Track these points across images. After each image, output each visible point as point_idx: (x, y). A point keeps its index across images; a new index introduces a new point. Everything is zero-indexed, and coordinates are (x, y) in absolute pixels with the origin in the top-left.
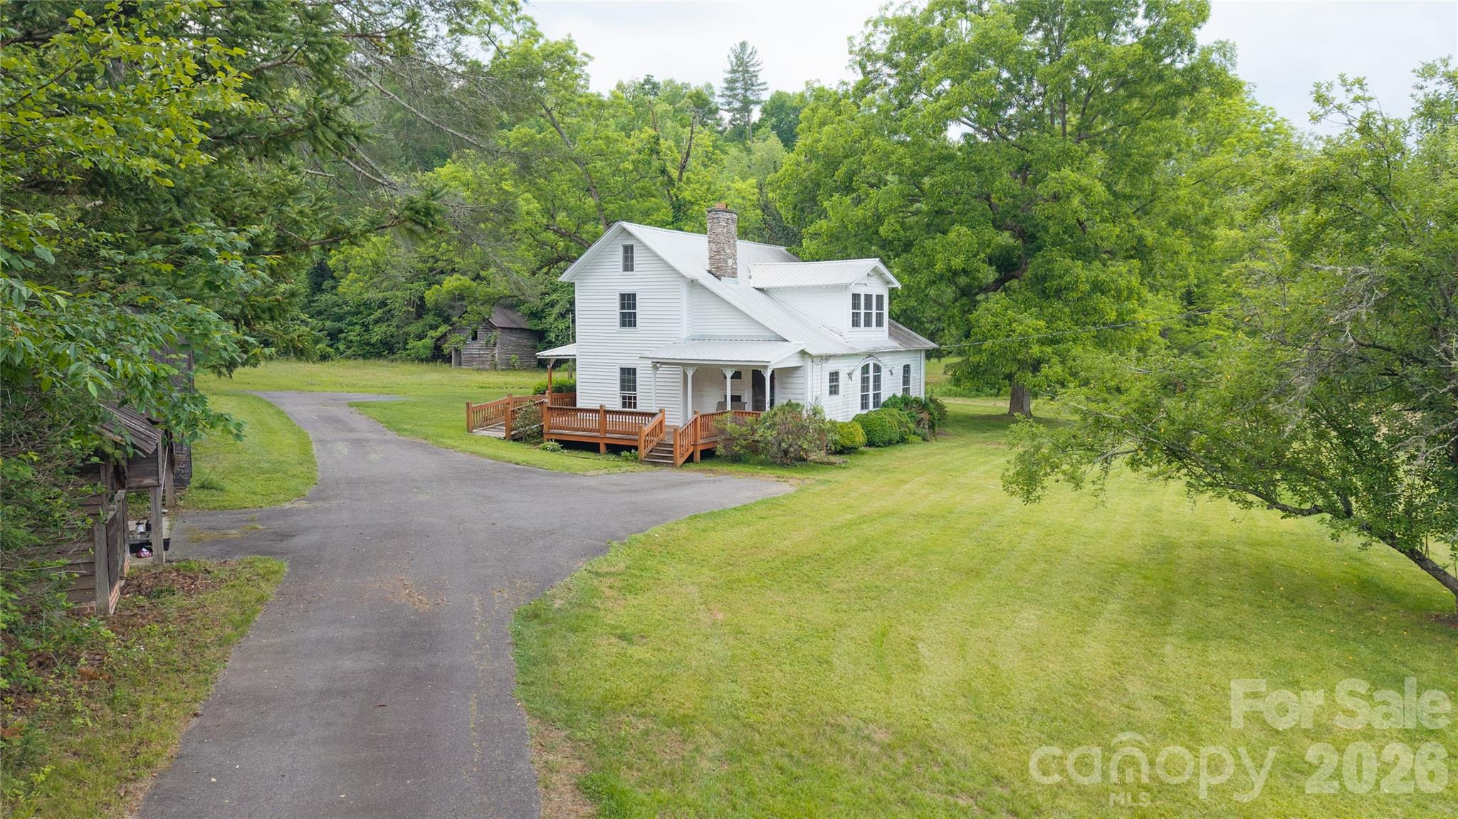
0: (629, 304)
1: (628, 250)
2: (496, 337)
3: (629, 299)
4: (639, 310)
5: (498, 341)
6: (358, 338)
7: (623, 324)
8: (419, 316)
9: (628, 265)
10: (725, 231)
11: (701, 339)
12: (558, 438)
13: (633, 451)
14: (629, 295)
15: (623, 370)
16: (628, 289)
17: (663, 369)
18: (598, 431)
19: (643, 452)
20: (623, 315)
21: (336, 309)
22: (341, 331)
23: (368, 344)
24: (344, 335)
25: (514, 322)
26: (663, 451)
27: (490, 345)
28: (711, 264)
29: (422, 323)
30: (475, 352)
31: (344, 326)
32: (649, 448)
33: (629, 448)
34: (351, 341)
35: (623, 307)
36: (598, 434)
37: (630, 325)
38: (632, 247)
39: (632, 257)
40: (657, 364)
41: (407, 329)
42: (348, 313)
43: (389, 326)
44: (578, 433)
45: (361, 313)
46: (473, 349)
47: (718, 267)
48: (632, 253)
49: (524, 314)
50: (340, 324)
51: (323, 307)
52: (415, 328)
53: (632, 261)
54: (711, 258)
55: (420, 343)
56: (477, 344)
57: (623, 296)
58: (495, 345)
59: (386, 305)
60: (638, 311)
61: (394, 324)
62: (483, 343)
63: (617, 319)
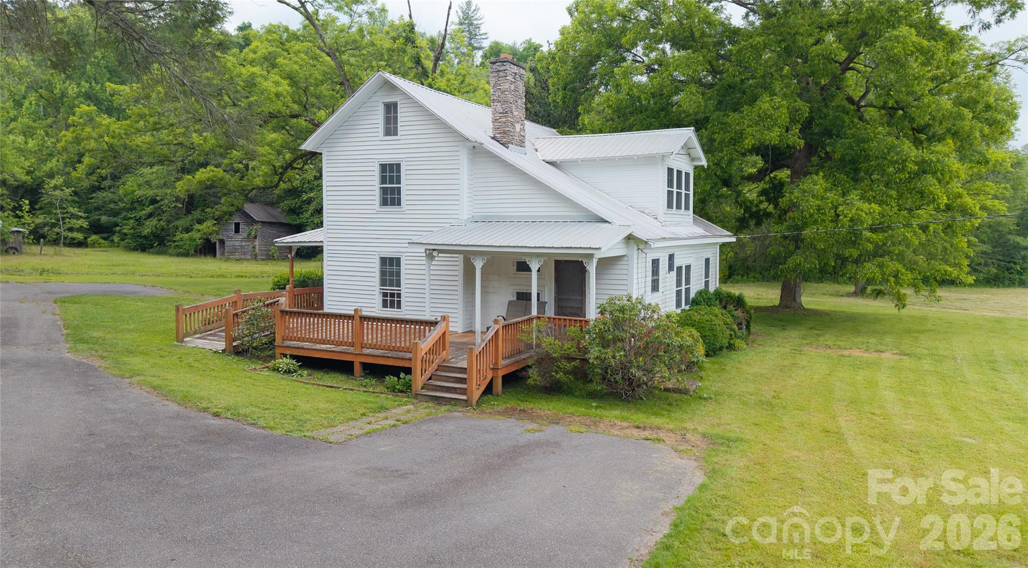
0: (391, 178)
1: (391, 109)
2: (256, 230)
3: (391, 171)
4: (406, 185)
5: (259, 234)
6: (132, 231)
7: (384, 202)
8: (188, 212)
9: (391, 128)
10: (512, 87)
11: (487, 221)
12: (296, 353)
13: (402, 375)
14: (391, 165)
15: (384, 261)
16: (389, 159)
17: (440, 258)
18: (352, 345)
19: (419, 380)
20: (384, 191)
21: (112, 206)
22: (117, 225)
23: (140, 237)
24: (118, 228)
25: (274, 217)
26: (448, 379)
27: (251, 238)
28: (495, 129)
29: (190, 217)
30: (238, 243)
31: (119, 220)
32: (428, 374)
33: (395, 371)
34: (125, 234)
35: (383, 180)
36: (351, 349)
37: (393, 204)
38: (395, 105)
39: (396, 118)
40: (431, 253)
41: (177, 223)
42: (124, 209)
43: (159, 220)
44: (323, 347)
45: (135, 209)
46: (235, 241)
47: (504, 132)
48: (396, 112)
49: (283, 210)
50: (115, 219)
51: (100, 203)
52: (183, 222)
53: (396, 122)
54: (495, 121)
55: (186, 236)
56: (239, 237)
57: (383, 167)
58: (255, 237)
59: (157, 202)
60: (403, 186)
61: (164, 219)
62: (245, 235)
63: (376, 196)
